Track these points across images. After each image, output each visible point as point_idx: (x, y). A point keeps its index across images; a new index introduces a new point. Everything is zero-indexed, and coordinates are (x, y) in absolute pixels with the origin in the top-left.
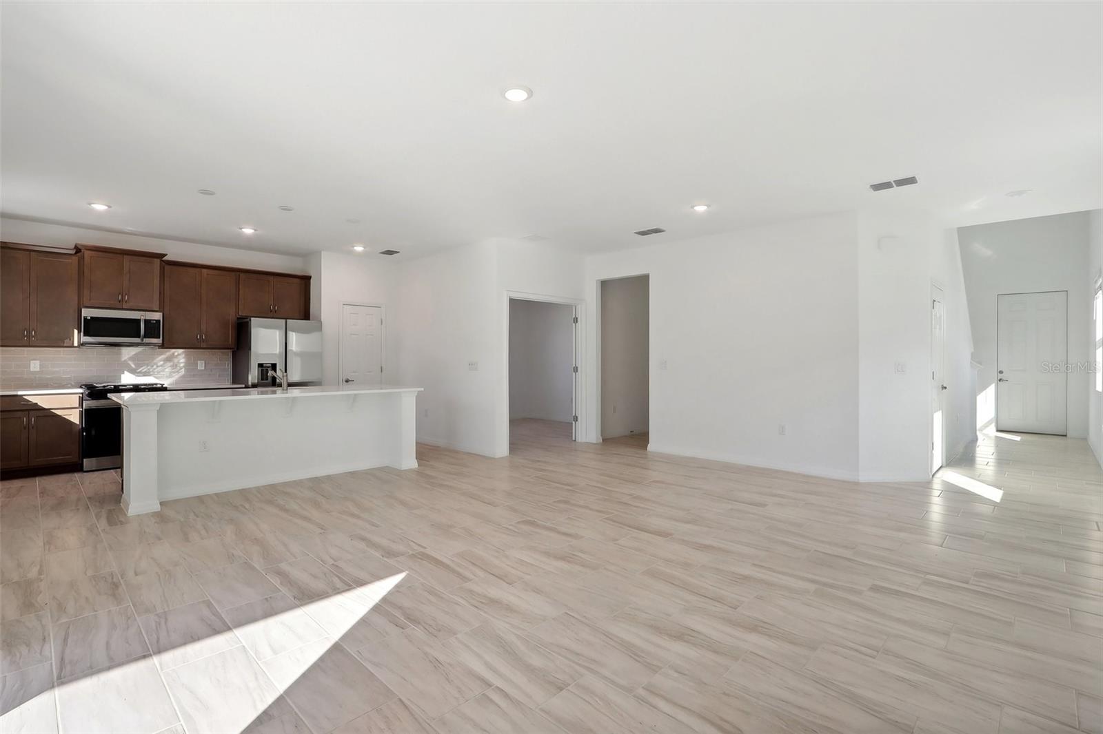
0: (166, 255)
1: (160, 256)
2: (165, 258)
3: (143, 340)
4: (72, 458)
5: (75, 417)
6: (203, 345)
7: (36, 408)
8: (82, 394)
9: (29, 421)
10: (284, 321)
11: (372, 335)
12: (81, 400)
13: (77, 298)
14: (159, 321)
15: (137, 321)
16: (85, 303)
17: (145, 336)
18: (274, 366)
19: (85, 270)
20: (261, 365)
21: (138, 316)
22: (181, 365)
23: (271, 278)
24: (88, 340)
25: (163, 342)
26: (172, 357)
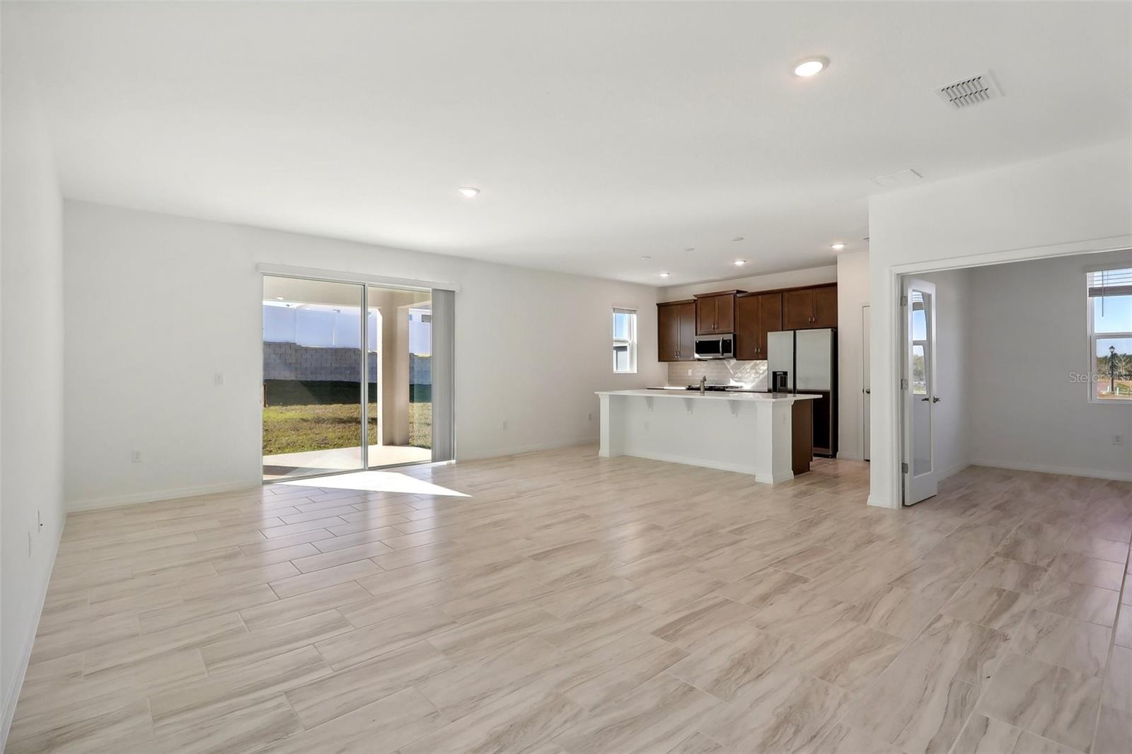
3: (722, 355)
10: (793, 332)
13: (695, 330)
14: (731, 340)
15: (719, 341)
16: (698, 333)
17: (724, 352)
18: (785, 373)
19: (699, 312)
20: (774, 373)
21: (720, 338)
22: (761, 372)
23: (808, 291)
24: (697, 356)
25: (735, 356)
26: (756, 365)
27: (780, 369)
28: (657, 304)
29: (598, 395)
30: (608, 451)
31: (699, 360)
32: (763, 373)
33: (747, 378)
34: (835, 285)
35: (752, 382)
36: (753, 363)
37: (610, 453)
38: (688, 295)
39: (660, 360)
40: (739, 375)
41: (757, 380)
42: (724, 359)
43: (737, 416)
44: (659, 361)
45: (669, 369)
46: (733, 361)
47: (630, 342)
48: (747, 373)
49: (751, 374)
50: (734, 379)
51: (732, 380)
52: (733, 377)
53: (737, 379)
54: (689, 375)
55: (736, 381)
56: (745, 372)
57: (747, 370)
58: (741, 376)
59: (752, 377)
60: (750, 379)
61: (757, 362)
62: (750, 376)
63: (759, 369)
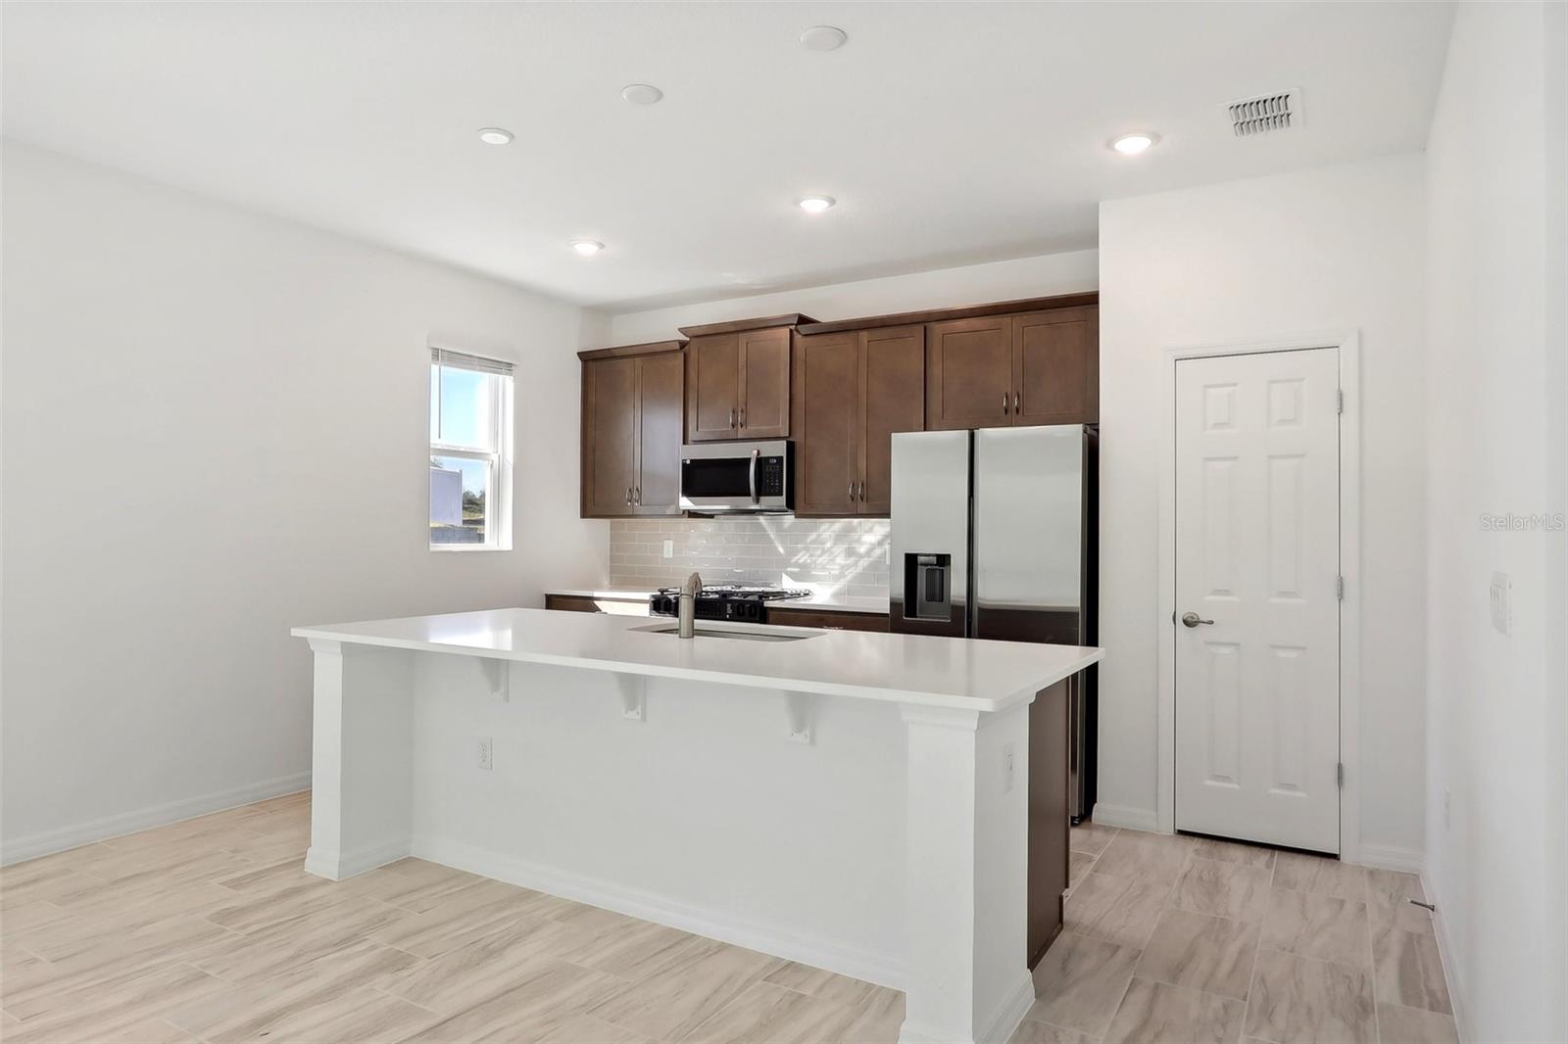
10: (968, 433)
14: (782, 457)
15: (747, 461)
16: (692, 435)
17: (759, 493)
18: (943, 560)
19: (692, 374)
20: (911, 560)
21: (749, 451)
22: (862, 550)
23: (1005, 320)
24: (686, 503)
25: (791, 504)
26: (848, 530)
27: (928, 547)
28: (580, 354)
29: (304, 641)
30: (335, 855)
31: (692, 514)
32: (868, 553)
33: (823, 568)
34: (1091, 300)
35: (837, 578)
36: (840, 524)
37: (341, 864)
38: (665, 329)
39: (585, 513)
40: (802, 558)
41: (850, 574)
42: (760, 512)
43: (813, 741)
44: (584, 515)
45: (613, 538)
46: (789, 519)
47: (494, 457)
48: (824, 552)
49: (836, 556)
50: (789, 569)
51: (784, 575)
52: (784, 563)
53: (797, 570)
54: (666, 556)
55: (795, 577)
56: (818, 548)
57: (823, 543)
58: (809, 561)
59: (839, 564)
60: (833, 569)
61: (851, 523)
62: (833, 560)
63: (859, 541)
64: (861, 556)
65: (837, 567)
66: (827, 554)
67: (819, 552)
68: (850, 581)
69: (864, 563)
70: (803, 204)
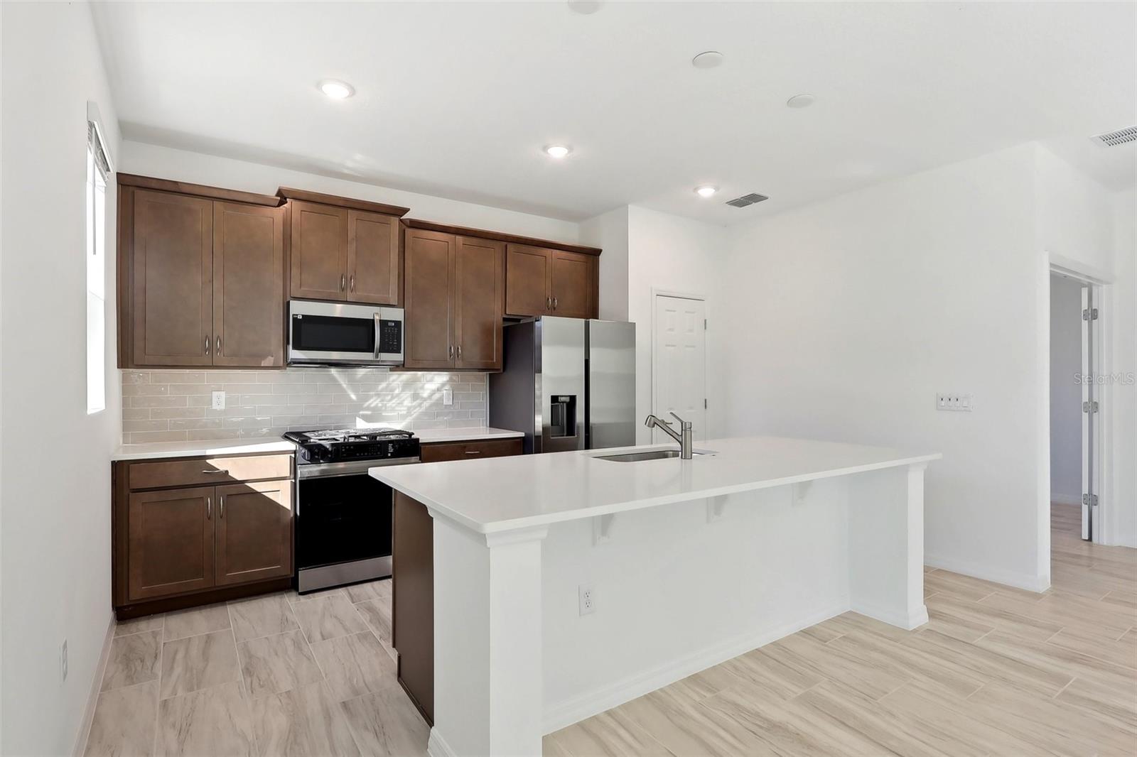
0: (406, 211)
1: (400, 211)
2: (405, 217)
3: (377, 356)
4: (281, 568)
5: (283, 496)
6: (459, 364)
7: (225, 480)
8: (295, 452)
9: (216, 502)
10: (583, 321)
11: (694, 347)
12: (294, 465)
13: (281, 283)
14: (400, 322)
15: (373, 322)
17: (379, 349)
18: (573, 398)
20: (555, 399)
21: (371, 315)
25: (405, 360)
26: (415, 380)
27: (564, 391)
45: (126, 390)
48: (393, 398)
49: (404, 400)
50: (361, 413)
51: (357, 418)
52: (356, 409)
53: (369, 413)
54: (215, 406)
55: (367, 419)
56: (388, 395)
57: (393, 390)
58: (380, 405)
59: (406, 406)
60: (401, 411)
61: (417, 374)
62: (401, 403)
63: (422, 388)
64: (425, 400)
65: (406, 408)
66: (396, 399)
67: (389, 397)
68: (414, 419)
69: (426, 404)
70: (549, 151)
